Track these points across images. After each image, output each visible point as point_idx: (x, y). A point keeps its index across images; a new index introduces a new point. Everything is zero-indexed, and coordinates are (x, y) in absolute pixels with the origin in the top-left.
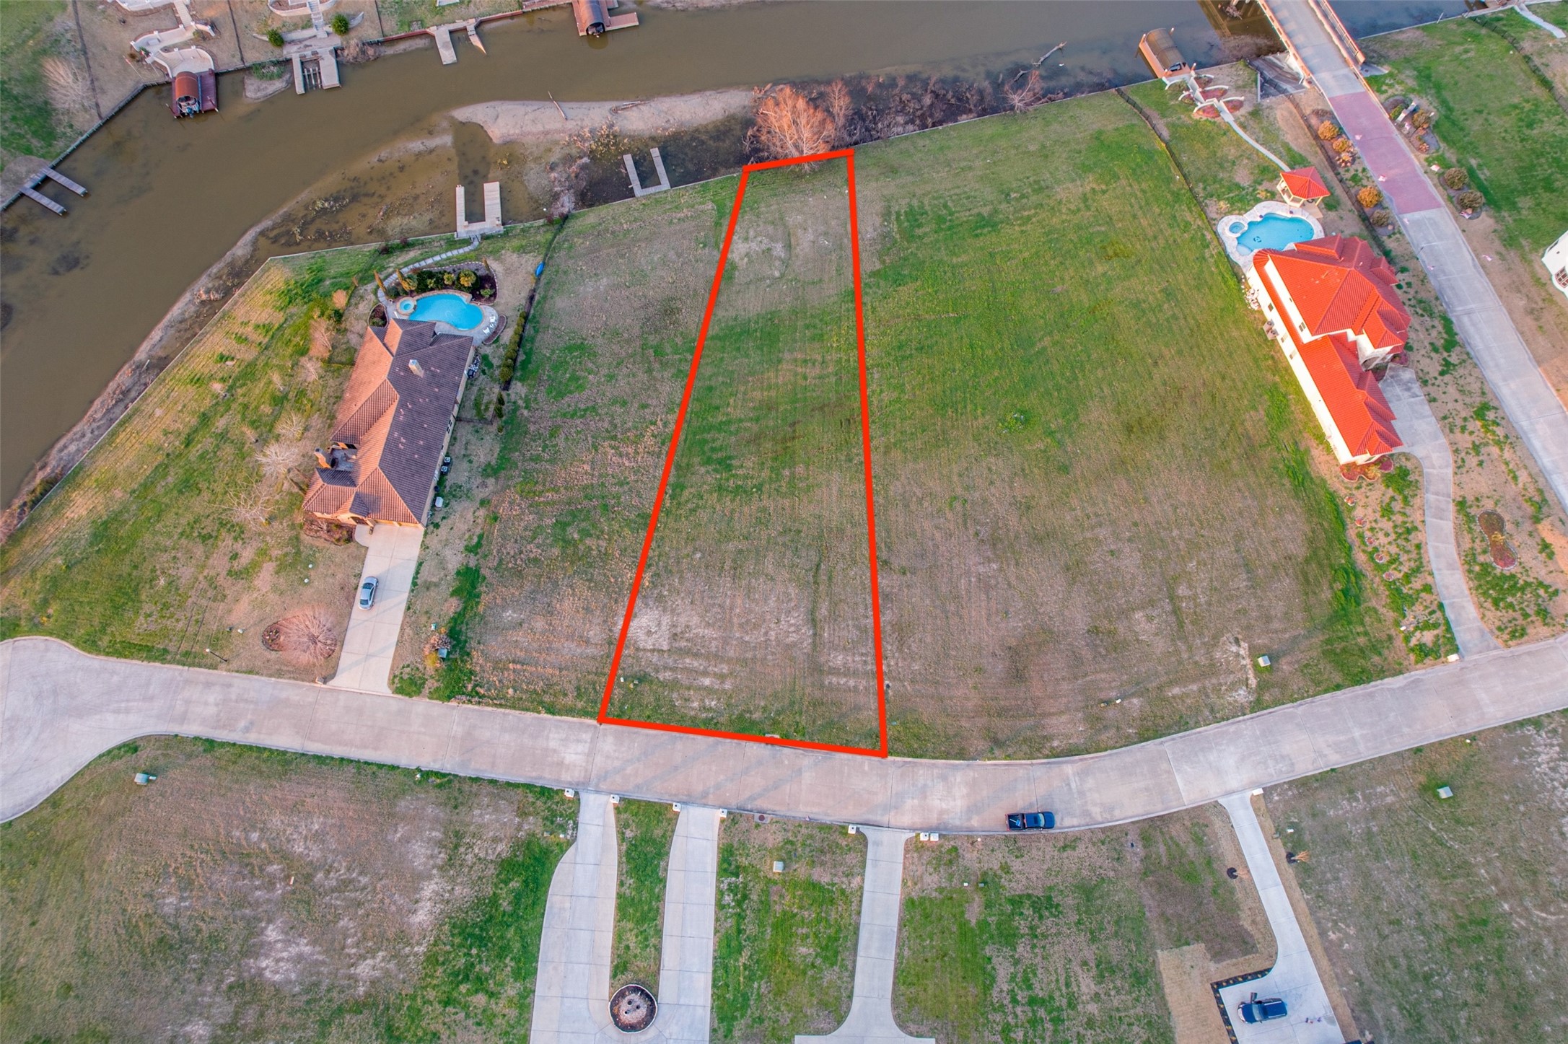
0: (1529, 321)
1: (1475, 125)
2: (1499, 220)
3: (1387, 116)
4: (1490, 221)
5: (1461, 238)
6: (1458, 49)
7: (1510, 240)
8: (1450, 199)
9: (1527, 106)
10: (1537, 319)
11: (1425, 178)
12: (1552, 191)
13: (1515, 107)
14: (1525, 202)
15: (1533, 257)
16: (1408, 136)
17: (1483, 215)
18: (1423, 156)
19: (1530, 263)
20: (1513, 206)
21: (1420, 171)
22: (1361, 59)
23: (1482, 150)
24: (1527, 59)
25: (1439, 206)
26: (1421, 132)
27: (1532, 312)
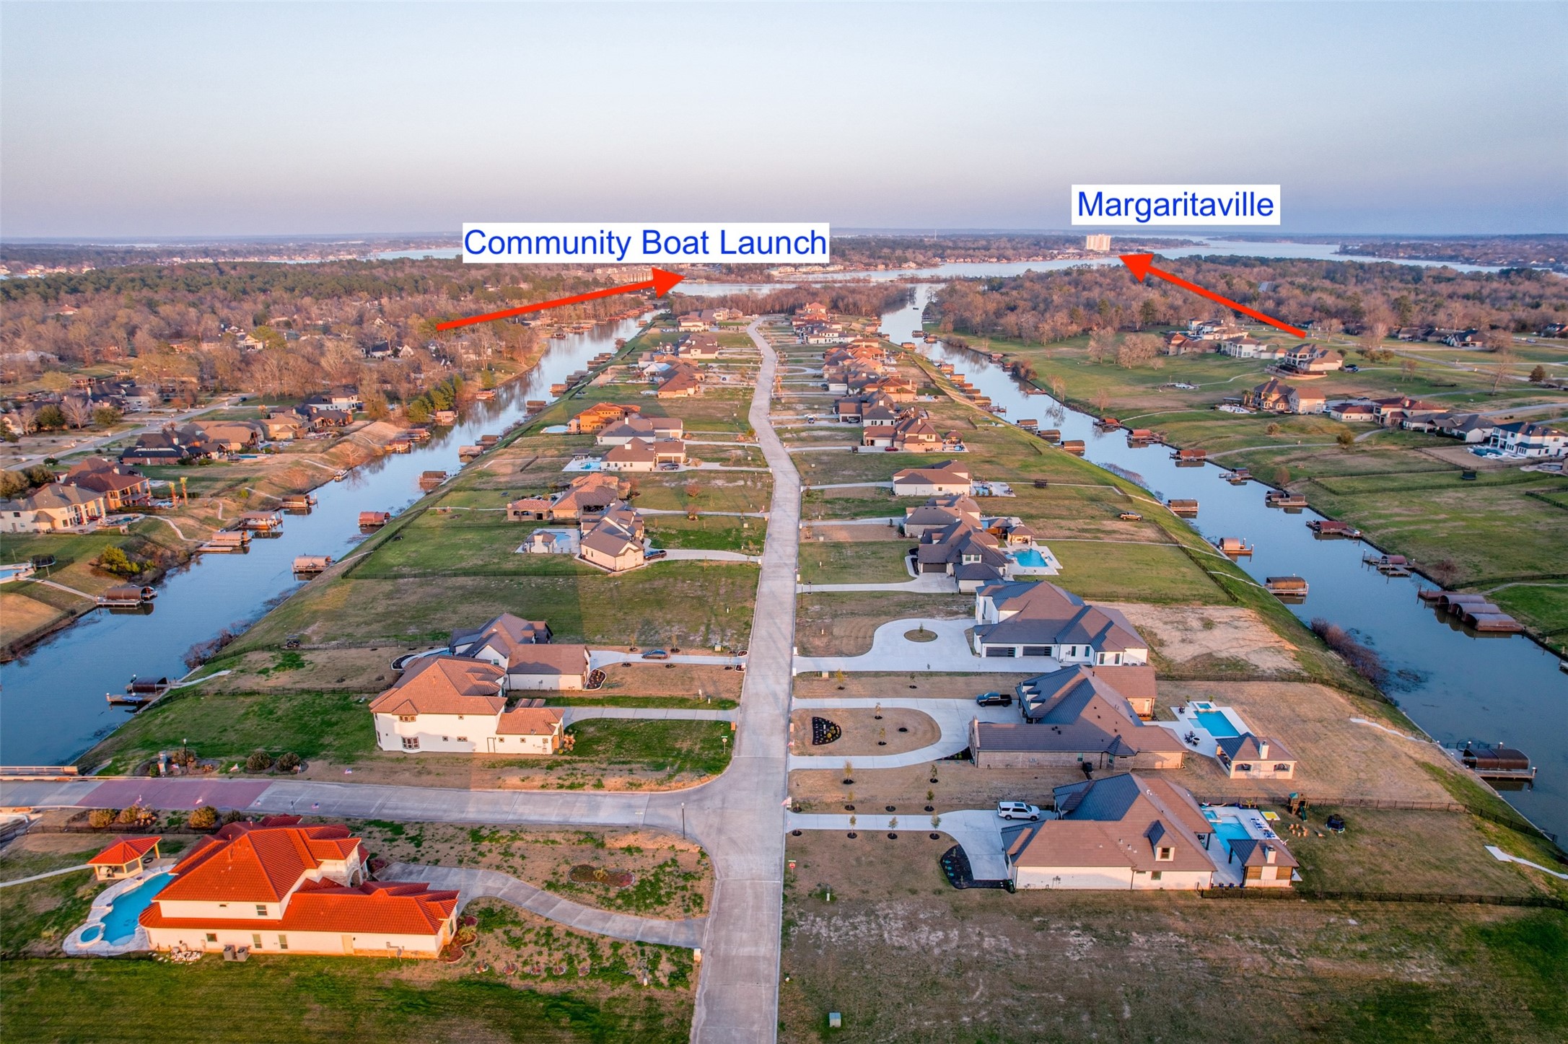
0: (425, 778)
1: (232, 736)
2: (325, 757)
3: (148, 778)
4: (320, 762)
5: (312, 783)
6: (157, 722)
7: (349, 760)
8: (272, 774)
9: (256, 708)
10: (429, 773)
11: (234, 780)
12: (336, 723)
13: (247, 713)
14: (327, 740)
15: (375, 754)
16: (183, 774)
17: (309, 763)
18: (215, 773)
19: (379, 757)
20: (323, 746)
21: (227, 780)
22: (74, 769)
23: (257, 741)
24: (219, 693)
25: (270, 784)
26: (192, 765)
27: (420, 773)
